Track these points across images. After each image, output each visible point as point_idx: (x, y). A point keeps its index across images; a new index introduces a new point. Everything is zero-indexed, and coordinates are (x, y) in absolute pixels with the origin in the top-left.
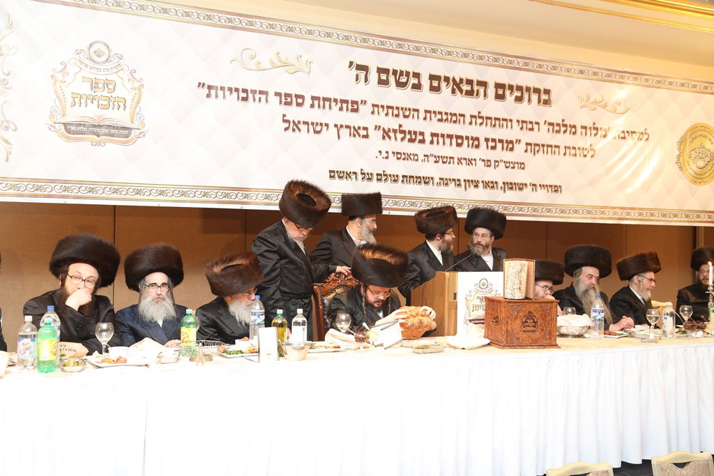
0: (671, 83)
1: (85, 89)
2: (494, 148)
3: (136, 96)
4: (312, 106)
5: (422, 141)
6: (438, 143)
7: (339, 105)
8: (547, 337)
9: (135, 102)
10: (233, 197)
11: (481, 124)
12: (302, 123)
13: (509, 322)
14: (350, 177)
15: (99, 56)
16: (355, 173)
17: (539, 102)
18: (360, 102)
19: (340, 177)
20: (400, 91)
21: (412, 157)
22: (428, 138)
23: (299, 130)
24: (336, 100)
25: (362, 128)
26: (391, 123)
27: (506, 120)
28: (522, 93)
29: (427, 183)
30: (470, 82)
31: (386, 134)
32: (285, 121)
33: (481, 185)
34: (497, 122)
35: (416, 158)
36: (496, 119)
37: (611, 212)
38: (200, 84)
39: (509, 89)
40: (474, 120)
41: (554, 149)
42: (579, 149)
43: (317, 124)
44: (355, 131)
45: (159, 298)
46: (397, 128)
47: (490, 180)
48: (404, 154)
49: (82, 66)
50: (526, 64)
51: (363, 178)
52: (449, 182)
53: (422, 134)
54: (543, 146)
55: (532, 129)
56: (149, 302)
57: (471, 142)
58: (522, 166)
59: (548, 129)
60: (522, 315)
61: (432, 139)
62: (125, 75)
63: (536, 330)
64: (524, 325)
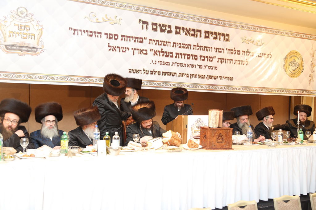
0: (281, 33)
1: (16, 29)
2: (204, 60)
3: (40, 33)
4: (122, 40)
5: (172, 57)
6: (179, 57)
7: (134, 39)
8: (228, 144)
9: (39, 36)
10: (85, 81)
11: (198, 49)
12: (117, 47)
13: (211, 138)
14: (138, 72)
15: (22, 14)
16: (141, 70)
17: (224, 40)
18: (144, 38)
19: (133, 72)
20: (162, 33)
21: (167, 63)
22: (174, 55)
23: (116, 50)
24: (132, 37)
25: (144, 50)
26: (158, 48)
27: (209, 47)
28: (216, 35)
29: (174, 75)
30: (193, 30)
31: (155, 53)
32: (109, 46)
33: (198, 77)
34: (205, 49)
35: (169, 64)
36: (205, 47)
37: (254, 89)
38: (70, 28)
39: (211, 34)
40: (195, 47)
41: (230, 61)
42: (241, 61)
43: (124, 48)
44: (141, 52)
45: (51, 127)
46: (160, 50)
47: (202, 74)
48: (163, 62)
49: (14, 18)
50: (219, 23)
51: (144, 73)
52: (183, 75)
53: (172, 53)
54: (225, 59)
55: (221, 52)
56: (46, 129)
57: (193, 57)
58: (216, 68)
59: (228, 52)
60: (217, 135)
61: (176, 55)
62: (35, 23)
63: (223, 141)
64: (217, 139)
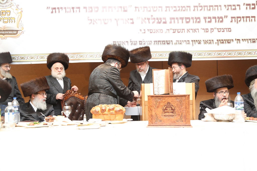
2: (210, 22)
4: (103, 11)
5: (165, 23)
6: (174, 22)
7: (117, 9)
9: (19, 18)
11: (201, 10)
12: (98, 20)
14: (124, 44)
15: (3, 1)
16: (127, 42)
18: (128, 6)
19: (119, 44)
21: (159, 31)
22: (168, 20)
24: (115, 7)
25: (130, 19)
26: (146, 15)
27: (217, 6)
29: (169, 44)
31: (144, 21)
32: (88, 20)
33: (202, 42)
34: (211, 8)
35: (161, 31)
36: (210, 6)
38: (47, 7)
40: (196, 8)
41: (251, 18)
43: (105, 19)
44: (126, 21)
46: (150, 17)
47: (208, 39)
48: (154, 30)
51: (131, 44)
52: (182, 42)
53: (165, 19)
54: (243, 17)
55: (235, 9)
57: (195, 20)
58: (229, 30)
59: (247, 8)
60: (162, 105)
61: (171, 21)
62: (14, 7)
63: (174, 115)
64: (164, 111)
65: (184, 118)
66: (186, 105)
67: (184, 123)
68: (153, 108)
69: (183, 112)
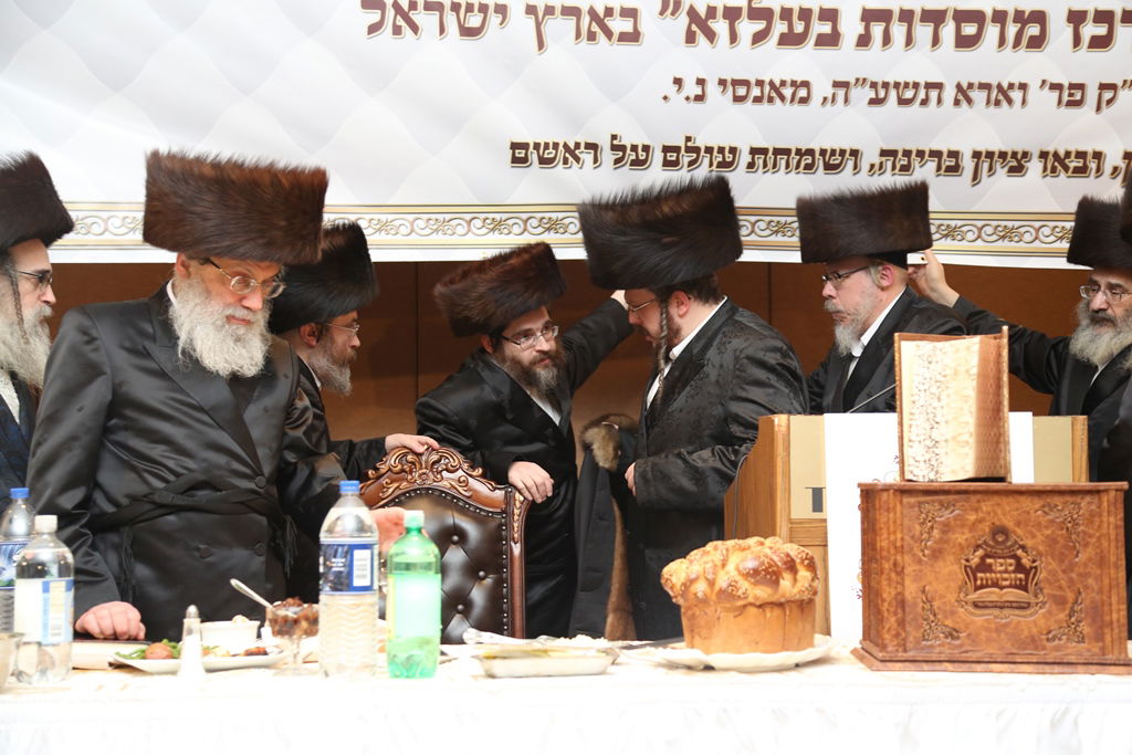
2: (1103, 42)
5: (829, 41)
6: (887, 40)
8: (1085, 628)
14: (578, 160)
16: (592, 146)
19: (543, 161)
21: (787, 92)
22: (851, 27)
23: (415, 28)
25: (617, 11)
29: (836, 167)
31: (699, 25)
33: (1034, 165)
35: (802, 93)
43: (470, 9)
44: (595, 24)
47: (1073, 149)
48: (760, 83)
51: (617, 161)
53: (830, 15)
60: (963, 542)
61: (867, 28)
63: (1033, 600)
64: (975, 580)
65: (1089, 620)
66: (1100, 546)
67: (1089, 650)
68: (907, 558)
69: (1086, 587)
